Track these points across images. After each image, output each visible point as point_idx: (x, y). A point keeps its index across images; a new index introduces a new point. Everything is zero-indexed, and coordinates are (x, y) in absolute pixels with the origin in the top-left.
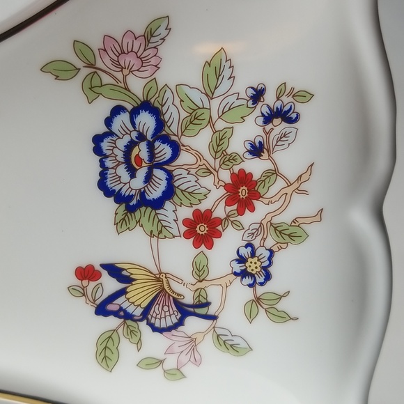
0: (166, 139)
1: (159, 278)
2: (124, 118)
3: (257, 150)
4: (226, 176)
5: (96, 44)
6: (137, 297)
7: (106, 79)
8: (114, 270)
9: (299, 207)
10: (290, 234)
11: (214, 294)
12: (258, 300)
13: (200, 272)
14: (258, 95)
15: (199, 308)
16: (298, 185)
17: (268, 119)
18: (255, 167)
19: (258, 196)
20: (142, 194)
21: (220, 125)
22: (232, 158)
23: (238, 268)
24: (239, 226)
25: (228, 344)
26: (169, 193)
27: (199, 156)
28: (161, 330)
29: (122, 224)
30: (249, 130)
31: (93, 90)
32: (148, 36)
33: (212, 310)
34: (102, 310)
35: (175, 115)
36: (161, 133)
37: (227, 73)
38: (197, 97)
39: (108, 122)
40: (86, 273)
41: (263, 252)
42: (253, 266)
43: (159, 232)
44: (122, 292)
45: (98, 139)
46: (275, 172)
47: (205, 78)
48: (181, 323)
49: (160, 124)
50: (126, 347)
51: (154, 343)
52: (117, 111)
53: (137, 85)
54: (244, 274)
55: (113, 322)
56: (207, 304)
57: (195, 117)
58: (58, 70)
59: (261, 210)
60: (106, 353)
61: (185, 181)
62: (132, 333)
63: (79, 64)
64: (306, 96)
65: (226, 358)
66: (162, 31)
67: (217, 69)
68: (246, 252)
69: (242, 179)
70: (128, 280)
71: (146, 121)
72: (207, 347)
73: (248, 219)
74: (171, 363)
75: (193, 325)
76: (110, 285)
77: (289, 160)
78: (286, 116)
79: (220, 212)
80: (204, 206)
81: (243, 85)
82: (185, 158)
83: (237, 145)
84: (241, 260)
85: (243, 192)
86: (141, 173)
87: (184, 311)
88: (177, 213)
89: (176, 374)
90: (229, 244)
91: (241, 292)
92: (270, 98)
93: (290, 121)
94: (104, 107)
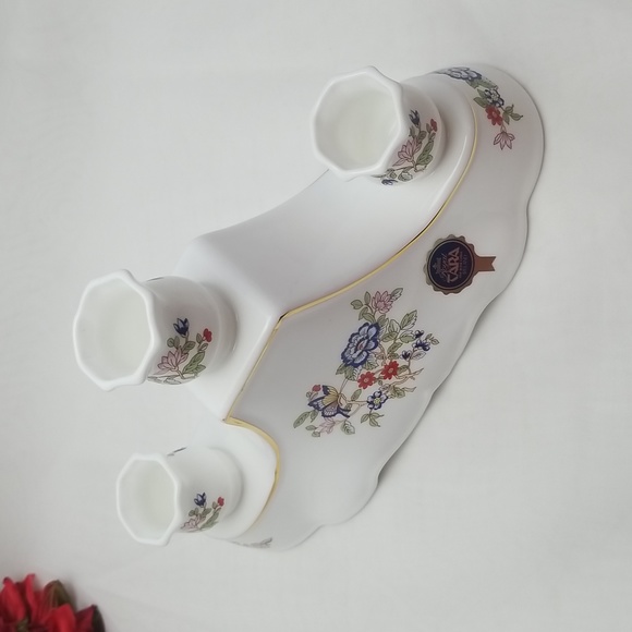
1: (339, 395)
3: (406, 356)
5: (373, 295)
12: (370, 415)
13: (355, 397)
14: (419, 335)
17: (417, 346)
19: (395, 374)
25: (346, 429)
41: (384, 397)
42: (377, 401)
46: (408, 367)
57: (391, 335)
66: (398, 295)
68: (377, 394)
84: (374, 397)
85: (391, 370)
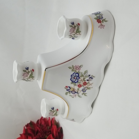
0: (79, 77)
2: (75, 74)
4: (84, 82)
6: (71, 90)
7: (74, 70)
8: (69, 87)
9: (90, 86)
10: (89, 88)
11: (79, 92)
15: (77, 93)
16: (91, 84)
18: (87, 82)
20: (74, 81)
21: (85, 77)
22: (85, 80)
23: (82, 90)
24: (83, 87)
26: (77, 82)
27: (81, 79)
28: (73, 93)
29: (71, 83)
30: (88, 78)
31: (73, 70)
32: (80, 67)
33: (78, 93)
34: (67, 90)
35: (80, 75)
36: (78, 76)
37: (87, 73)
38: (83, 74)
39: (73, 74)
40: (67, 87)
43: (75, 85)
44: (70, 89)
45: (72, 75)
47: (85, 72)
48: (75, 93)
49: (78, 75)
50: (69, 94)
51: (71, 94)
52: (74, 73)
53: (77, 71)
54: (83, 91)
55: (68, 91)
56: (78, 92)
58: (70, 68)
59: (86, 86)
60: (66, 94)
61: (79, 81)
62: (69, 93)
63: (72, 68)
64: (94, 77)
65: (79, 97)
67: (86, 72)
69: (85, 83)
70: (71, 88)
71: (77, 75)
72: (77, 96)
73: (85, 86)
74: (73, 96)
75: (76, 94)
76: (69, 88)
77: (91, 82)
78: (92, 78)
79: (82, 85)
80: (80, 84)
81: (88, 74)
82: (80, 79)
83: (86, 79)
86: (75, 79)
87: (75, 92)
88: (77, 84)
89: (73, 97)
90: (82, 88)
91: (82, 92)
92: (91, 76)
93: (92, 79)
94: (73, 72)
